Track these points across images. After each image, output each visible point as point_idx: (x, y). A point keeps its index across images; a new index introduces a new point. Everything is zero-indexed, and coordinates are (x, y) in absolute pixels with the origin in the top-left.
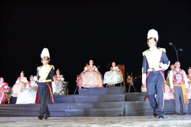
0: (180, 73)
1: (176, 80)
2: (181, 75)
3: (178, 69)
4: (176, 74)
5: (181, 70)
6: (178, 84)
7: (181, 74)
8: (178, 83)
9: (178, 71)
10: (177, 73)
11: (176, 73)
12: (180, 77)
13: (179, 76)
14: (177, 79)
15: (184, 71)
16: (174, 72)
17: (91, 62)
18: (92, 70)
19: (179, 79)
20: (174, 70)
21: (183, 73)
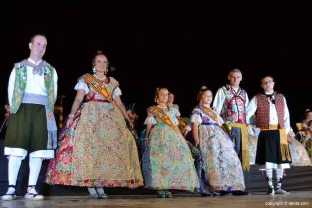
0: (240, 98)
1: (233, 113)
2: (242, 102)
3: (236, 89)
4: (233, 98)
5: (242, 90)
6: (236, 122)
7: (242, 100)
8: (237, 120)
10: (235, 96)
11: (232, 96)
12: (241, 107)
13: (238, 103)
15: (246, 93)
16: (229, 92)
17: (101, 62)
18: (106, 95)
19: (240, 110)
20: (228, 89)
21: (245, 97)
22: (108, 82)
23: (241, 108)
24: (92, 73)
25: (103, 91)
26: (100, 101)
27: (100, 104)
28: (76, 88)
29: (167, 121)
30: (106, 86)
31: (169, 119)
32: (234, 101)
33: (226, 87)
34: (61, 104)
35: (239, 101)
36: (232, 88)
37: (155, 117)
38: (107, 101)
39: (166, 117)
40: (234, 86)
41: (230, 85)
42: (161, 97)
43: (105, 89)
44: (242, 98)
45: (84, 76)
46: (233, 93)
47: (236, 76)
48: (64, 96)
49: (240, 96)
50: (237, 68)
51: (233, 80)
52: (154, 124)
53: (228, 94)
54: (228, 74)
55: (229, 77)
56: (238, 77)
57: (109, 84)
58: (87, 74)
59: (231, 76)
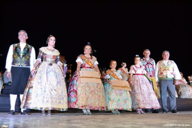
0: (150, 63)
1: (147, 72)
2: (152, 66)
3: (148, 59)
5: (151, 59)
7: (152, 65)
8: (149, 76)
9: (148, 60)
10: (148, 63)
11: (146, 63)
13: (149, 67)
14: (149, 71)
15: (154, 60)
17: (88, 49)
18: (91, 65)
19: (151, 70)
20: (144, 60)
21: (153, 62)
22: (92, 58)
23: (151, 69)
24: (84, 54)
25: (89, 63)
26: (88, 67)
27: (88, 69)
28: (77, 61)
29: (115, 76)
30: (91, 60)
31: (116, 75)
32: (147, 66)
33: (143, 59)
34: (70, 69)
35: (150, 66)
36: (146, 59)
37: (109, 75)
38: (91, 68)
39: (114, 74)
40: (147, 58)
41: (144, 57)
42: (113, 65)
43: (90, 62)
44: (151, 63)
45: (80, 55)
46: (147, 62)
47: (147, 53)
48: (72, 65)
49: (150, 62)
50: (147, 49)
51: (146, 55)
52: (109, 78)
53: (144, 62)
54: (143, 52)
55: (143, 53)
56: (148, 53)
57: (92, 59)
58: (82, 55)
59: (145, 53)
